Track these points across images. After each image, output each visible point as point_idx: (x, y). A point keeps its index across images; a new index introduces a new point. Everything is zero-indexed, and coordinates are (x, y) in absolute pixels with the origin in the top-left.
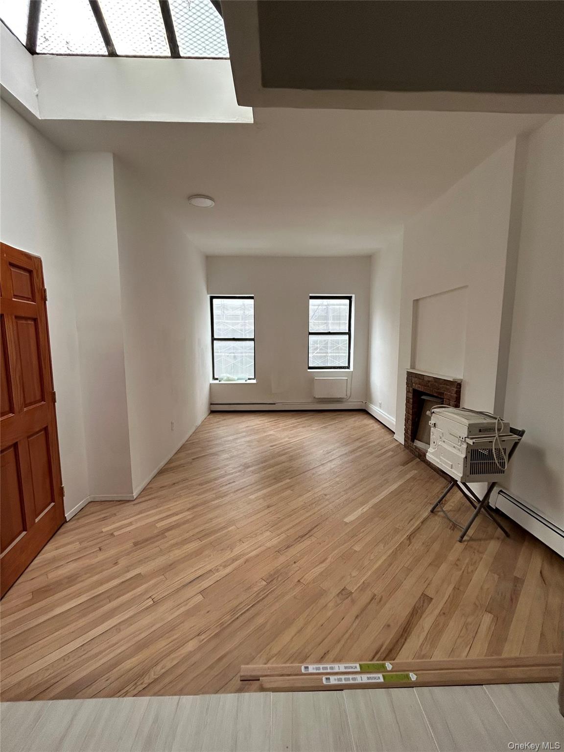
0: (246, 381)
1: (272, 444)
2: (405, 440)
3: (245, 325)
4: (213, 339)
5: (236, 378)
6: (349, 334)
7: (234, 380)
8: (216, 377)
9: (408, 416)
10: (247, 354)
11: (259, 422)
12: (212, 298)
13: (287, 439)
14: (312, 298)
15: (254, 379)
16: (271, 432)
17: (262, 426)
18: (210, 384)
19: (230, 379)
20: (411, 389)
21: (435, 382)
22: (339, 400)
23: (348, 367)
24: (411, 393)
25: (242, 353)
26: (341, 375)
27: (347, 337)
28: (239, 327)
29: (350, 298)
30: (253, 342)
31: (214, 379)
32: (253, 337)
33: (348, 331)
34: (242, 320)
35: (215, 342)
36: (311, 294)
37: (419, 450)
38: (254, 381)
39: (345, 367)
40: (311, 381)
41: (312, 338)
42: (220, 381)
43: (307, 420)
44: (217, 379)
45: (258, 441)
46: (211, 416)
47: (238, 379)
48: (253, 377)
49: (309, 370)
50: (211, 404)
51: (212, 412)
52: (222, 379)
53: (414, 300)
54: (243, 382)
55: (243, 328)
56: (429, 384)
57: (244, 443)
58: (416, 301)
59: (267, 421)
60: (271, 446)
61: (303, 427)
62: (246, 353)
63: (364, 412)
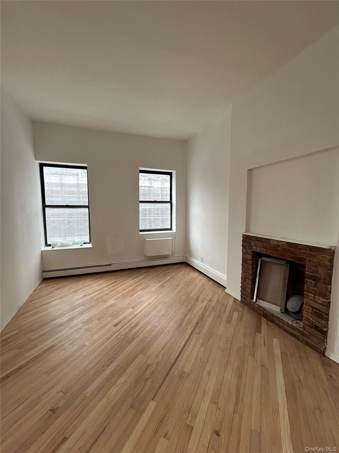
0: (81, 245)
1: (115, 322)
2: (241, 296)
3: (79, 198)
4: (44, 206)
5: (71, 243)
6: (171, 202)
7: (69, 246)
8: (48, 243)
9: (246, 275)
10: (81, 219)
11: (97, 288)
12: (42, 166)
13: (131, 310)
14: (142, 172)
15: (90, 243)
16: (111, 302)
17: (101, 293)
18: (42, 251)
19: (64, 244)
20: (249, 251)
21: (289, 247)
22: (166, 257)
23: (171, 229)
24: (249, 254)
25: (78, 218)
26: (166, 236)
27: (169, 205)
28: (75, 199)
29: (170, 174)
30: (88, 209)
31: (47, 245)
32: (88, 205)
33: (169, 200)
34: (77, 194)
35: (47, 209)
36: (141, 167)
37: (264, 309)
38: (90, 246)
39: (168, 229)
40: (143, 242)
41: (142, 206)
42: (53, 248)
43: (143, 279)
44: (50, 245)
45: (99, 319)
46: (43, 285)
47: (73, 244)
48: (88, 241)
49: (141, 233)
50: (43, 272)
51: (45, 280)
52: (56, 245)
53: (248, 170)
54: (78, 246)
55: (78, 200)
56: (279, 248)
57: (82, 325)
58: (250, 171)
59: (105, 285)
60: (116, 325)
61: (142, 289)
62: (80, 217)
63: (186, 264)
